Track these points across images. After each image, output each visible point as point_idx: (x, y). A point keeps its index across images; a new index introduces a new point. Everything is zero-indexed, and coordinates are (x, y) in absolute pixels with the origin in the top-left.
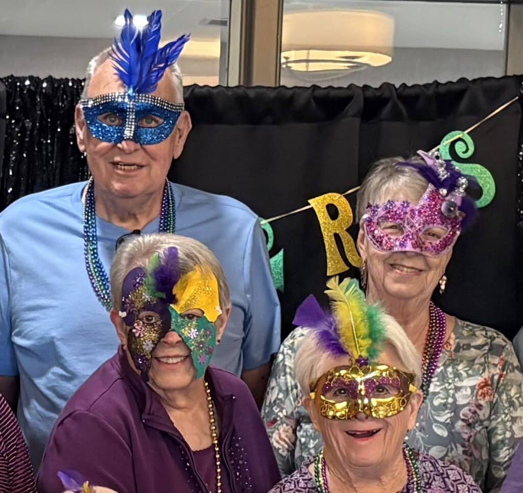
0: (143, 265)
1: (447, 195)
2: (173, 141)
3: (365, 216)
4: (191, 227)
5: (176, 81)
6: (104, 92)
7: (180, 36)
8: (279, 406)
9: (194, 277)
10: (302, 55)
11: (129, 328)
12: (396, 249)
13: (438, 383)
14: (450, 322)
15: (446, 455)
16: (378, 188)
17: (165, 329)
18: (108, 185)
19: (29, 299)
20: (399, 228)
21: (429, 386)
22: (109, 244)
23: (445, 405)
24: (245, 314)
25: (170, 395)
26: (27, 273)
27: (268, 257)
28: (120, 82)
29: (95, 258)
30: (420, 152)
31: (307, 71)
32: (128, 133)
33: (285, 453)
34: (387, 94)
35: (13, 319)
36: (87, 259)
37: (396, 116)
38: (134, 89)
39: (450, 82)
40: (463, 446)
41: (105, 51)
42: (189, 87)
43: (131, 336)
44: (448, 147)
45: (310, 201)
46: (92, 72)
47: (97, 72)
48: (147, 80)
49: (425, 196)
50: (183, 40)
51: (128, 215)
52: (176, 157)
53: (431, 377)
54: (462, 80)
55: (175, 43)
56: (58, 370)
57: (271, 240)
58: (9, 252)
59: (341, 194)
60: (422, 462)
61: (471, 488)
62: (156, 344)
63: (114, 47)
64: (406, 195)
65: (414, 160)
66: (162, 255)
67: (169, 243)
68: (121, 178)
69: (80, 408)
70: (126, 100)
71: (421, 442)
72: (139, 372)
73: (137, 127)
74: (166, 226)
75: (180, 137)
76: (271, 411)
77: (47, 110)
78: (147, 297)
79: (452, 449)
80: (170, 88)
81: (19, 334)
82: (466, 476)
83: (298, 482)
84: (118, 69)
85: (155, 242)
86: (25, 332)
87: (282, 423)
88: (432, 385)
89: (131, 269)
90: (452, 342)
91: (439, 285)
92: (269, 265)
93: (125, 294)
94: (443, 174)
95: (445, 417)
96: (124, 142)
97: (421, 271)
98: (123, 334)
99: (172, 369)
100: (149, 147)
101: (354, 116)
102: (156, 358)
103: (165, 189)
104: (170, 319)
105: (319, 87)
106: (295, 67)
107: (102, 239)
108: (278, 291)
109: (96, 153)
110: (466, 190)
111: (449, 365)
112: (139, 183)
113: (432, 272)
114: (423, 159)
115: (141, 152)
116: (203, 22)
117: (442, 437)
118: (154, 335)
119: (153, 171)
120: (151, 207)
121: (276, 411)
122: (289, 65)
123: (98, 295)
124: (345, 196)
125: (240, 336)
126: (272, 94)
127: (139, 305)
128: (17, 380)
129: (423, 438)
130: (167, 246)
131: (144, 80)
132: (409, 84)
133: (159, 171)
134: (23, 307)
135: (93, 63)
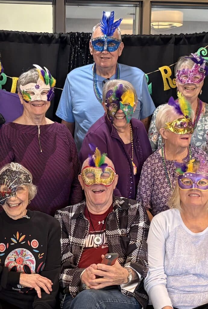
0: (112, 89)
1: (200, 66)
2: (118, 51)
3: (177, 74)
4: (125, 77)
5: (119, 33)
6: (98, 36)
7: (120, 19)
8: (154, 129)
9: (128, 93)
10: (157, 23)
11: (107, 108)
12: (186, 83)
13: (200, 123)
14: (204, 104)
15: (201, 144)
16: (180, 66)
17: (118, 109)
18: (100, 64)
19: (77, 99)
20: (187, 77)
21: (197, 124)
22: (100, 82)
23: (202, 129)
24: (141, 102)
25: (119, 129)
26: (76, 92)
27: (147, 84)
28: (102, 33)
29: (96, 87)
30: (192, 54)
31: (158, 28)
32: (105, 48)
33: (155, 143)
34: (182, 37)
35: (73, 105)
36: (94, 87)
37: (184, 43)
38: (107, 35)
39: (200, 33)
40: (207, 142)
41: (98, 24)
42: (124, 35)
43: (108, 110)
44: (200, 52)
45: (159, 68)
46: (94, 31)
47: (96, 30)
48: (110, 32)
49: (194, 67)
50: (121, 20)
51: (106, 73)
52: (119, 56)
53: (198, 121)
54: (204, 32)
55: (118, 21)
56: (86, 121)
57: (148, 80)
58: (71, 85)
59: (168, 66)
60: (192, 148)
61: (206, 156)
62: (116, 113)
63: (101, 23)
64: (188, 67)
65: (190, 56)
66: (118, 86)
67: (120, 83)
68: (103, 62)
69: (92, 132)
70: (104, 38)
71: (194, 141)
72: (110, 121)
73: (108, 46)
74: (117, 77)
75: (121, 50)
76: (152, 131)
77: (82, 42)
78: (113, 99)
79: (203, 143)
80: (117, 35)
81: (74, 110)
82: (204, 152)
83: (156, 156)
84: (102, 30)
85: (116, 82)
86: (76, 109)
87: (155, 134)
88: (198, 124)
89: (109, 90)
90: (204, 110)
91: (200, 93)
92: (148, 87)
93: (107, 98)
94: (199, 60)
95: (201, 133)
96: (104, 51)
97: (194, 89)
98: (106, 109)
99: (120, 121)
100: (112, 53)
101: (172, 43)
102: (115, 117)
103: (117, 65)
104: (120, 106)
105: (162, 35)
106: (155, 27)
107: (98, 81)
108: (150, 95)
109: (95, 55)
110: (206, 64)
111: (203, 117)
112: (109, 63)
113: (198, 89)
114: (193, 56)
115: (109, 54)
116: (128, 14)
117: (200, 139)
118: (115, 111)
119: (113, 60)
120: (113, 71)
121: (153, 131)
122: (153, 26)
123: (97, 98)
124: (169, 67)
125: (139, 109)
126: (148, 37)
127: (111, 101)
128: (74, 123)
129: (195, 139)
130: (120, 84)
131: (109, 32)
132: (188, 34)
133: (115, 60)
134: (75, 102)
135: (94, 28)
